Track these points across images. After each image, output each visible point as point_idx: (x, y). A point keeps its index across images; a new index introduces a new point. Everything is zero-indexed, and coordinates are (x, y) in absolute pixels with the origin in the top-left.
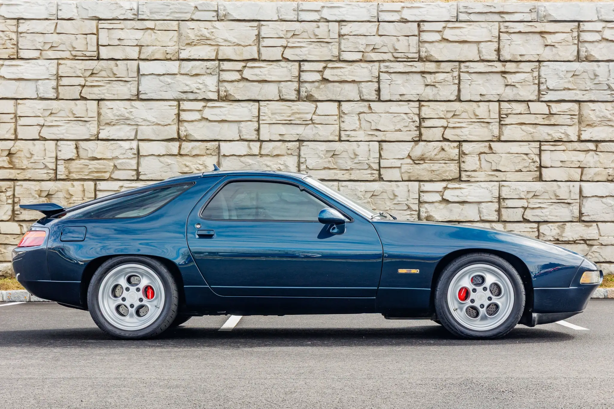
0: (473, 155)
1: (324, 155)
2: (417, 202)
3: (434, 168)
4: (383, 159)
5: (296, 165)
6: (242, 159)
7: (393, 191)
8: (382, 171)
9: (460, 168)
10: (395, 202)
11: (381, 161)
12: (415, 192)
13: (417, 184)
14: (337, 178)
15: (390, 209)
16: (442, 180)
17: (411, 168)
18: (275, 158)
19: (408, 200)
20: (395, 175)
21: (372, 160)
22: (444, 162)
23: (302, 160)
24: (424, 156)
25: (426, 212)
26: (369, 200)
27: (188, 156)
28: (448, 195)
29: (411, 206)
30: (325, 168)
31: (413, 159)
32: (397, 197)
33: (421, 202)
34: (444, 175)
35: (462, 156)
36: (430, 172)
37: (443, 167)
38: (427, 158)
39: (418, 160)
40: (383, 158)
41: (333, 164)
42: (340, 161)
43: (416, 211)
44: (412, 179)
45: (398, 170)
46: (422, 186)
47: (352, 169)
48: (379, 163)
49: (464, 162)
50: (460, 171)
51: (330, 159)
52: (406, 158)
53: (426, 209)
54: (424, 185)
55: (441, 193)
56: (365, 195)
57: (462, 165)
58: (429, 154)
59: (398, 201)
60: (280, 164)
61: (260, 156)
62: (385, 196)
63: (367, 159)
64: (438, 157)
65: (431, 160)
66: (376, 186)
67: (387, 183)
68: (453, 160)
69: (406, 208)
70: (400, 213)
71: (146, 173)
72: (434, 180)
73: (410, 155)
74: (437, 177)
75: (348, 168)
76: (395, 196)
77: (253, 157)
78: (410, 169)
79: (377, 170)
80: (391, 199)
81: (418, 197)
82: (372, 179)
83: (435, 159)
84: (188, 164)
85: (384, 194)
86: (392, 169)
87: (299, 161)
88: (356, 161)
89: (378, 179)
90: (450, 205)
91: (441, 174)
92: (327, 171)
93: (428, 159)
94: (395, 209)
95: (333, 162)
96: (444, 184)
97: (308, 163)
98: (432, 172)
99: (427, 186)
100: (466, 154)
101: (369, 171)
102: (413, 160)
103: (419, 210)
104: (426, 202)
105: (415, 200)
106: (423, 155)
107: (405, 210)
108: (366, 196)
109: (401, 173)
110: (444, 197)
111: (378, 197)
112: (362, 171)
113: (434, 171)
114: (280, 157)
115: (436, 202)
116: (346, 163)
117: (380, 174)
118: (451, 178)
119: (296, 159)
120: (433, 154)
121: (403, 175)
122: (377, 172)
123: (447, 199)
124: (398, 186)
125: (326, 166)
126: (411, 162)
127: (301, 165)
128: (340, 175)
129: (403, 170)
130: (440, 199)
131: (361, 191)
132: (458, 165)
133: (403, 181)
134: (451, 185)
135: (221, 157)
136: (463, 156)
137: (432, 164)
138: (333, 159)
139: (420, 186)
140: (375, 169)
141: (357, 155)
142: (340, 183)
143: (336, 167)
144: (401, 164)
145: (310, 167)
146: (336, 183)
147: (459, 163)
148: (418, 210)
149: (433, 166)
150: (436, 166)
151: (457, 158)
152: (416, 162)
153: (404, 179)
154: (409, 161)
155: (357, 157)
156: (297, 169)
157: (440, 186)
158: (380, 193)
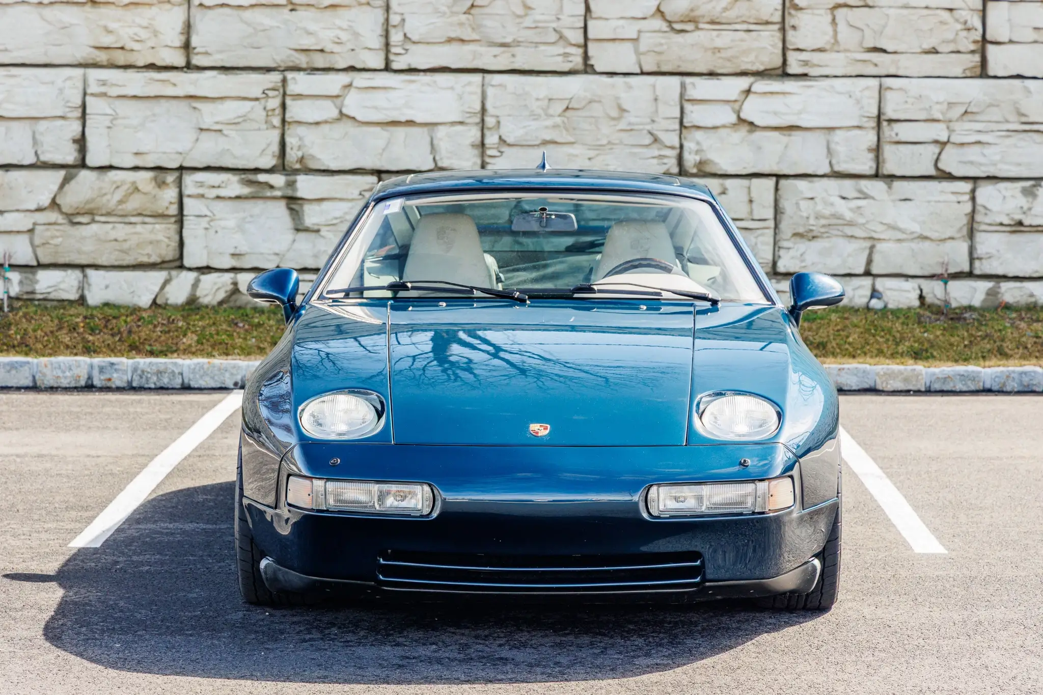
0: (816, 12)
1: (448, 7)
2: (677, 126)
3: (719, 43)
4: (596, 18)
5: (379, 30)
6: (248, 15)
7: (617, 98)
8: (592, 48)
9: (784, 41)
10: (622, 125)
11: (590, 24)
12: (672, 103)
13: (676, 80)
14: (481, 66)
15: (609, 143)
16: (738, 71)
17: (663, 41)
18: (328, 13)
19: (653, 121)
20: (624, 58)
21: (566, 21)
22: (745, 27)
23: (395, 19)
24: (696, 13)
25: (697, 152)
26: (558, 120)
27: (113, 7)
28: (752, 110)
29: (662, 136)
30: (450, 40)
31: (669, 18)
32: (626, 114)
33: (686, 127)
34: (746, 60)
35: (790, 14)
36: (709, 53)
37: (742, 40)
38: (703, 16)
39: (682, 21)
40: (594, 15)
41: (469, 30)
42: (488, 23)
43: (672, 148)
44: (664, 69)
45: (629, 46)
46: (689, 87)
47: (519, 42)
48: (585, 28)
49: (794, 27)
50: (784, 49)
51: (463, 18)
52: (653, 16)
53: (698, 143)
54: (693, 84)
55: (736, 105)
56: (548, 107)
57: (790, 34)
58: (709, 6)
59: (630, 124)
60: (341, 28)
61: (290, 7)
62: (597, 110)
63: (554, 18)
64: (731, 14)
65: (713, 22)
66: (576, 85)
67: (604, 79)
68: (767, 23)
69: (648, 140)
70: (634, 154)
71: (9, 47)
72: (719, 71)
73: (662, 9)
74: (728, 64)
75: (508, 40)
76: (623, 110)
77: (274, 11)
78: (661, 44)
79: (578, 46)
80: (614, 119)
81: (678, 115)
82: (566, 67)
83: (724, 21)
84: (112, 26)
85: (595, 105)
86: (617, 43)
87: (387, 20)
88: (528, 22)
89: (580, 66)
90: (758, 134)
91: (737, 57)
92: (455, 47)
93: (708, 20)
94: (621, 143)
95: (470, 25)
96: (744, 83)
97: (408, 28)
98: (714, 53)
99: (700, 88)
100: (801, 9)
101: (559, 49)
102: (670, 22)
103: (681, 147)
104: (698, 127)
105: (669, 121)
106: (692, 10)
107: (647, 146)
108: (551, 111)
109: (638, 53)
110: (743, 116)
111: (579, 113)
112: (542, 48)
113: (719, 50)
114: (340, 11)
115: (724, 126)
116: (504, 27)
117: (586, 57)
118: (761, 68)
119: (380, 15)
120: (719, 9)
121: (642, 57)
122: (580, 51)
123: (750, 119)
124: (630, 87)
125: (453, 35)
126: (664, 26)
127: (392, 31)
128: (488, 58)
129: (643, 47)
130: (733, 118)
131: (538, 99)
132: (779, 35)
133: (642, 73)
134: (761, 86)
135: (193, 10)
136: (793, 12)
137: (715, 33)
138: (470, 17)
139: (683, 86)
140: (573, 42)
141: (530, 8)
142: (488, 77)
143: (477, 37)
144: (639, 32)
145: (415, 38)
146: (477, 78)
147: (783, 30)
148: (678, 145)
149: (718, 36)
150: (724, 39)
151: (777, 17)
152: (678, 26)
153: (646, 69)
154: (659, 24)
155: (530, 12)
156: (383, 40)
157: (733, 87)
158: (583, 103)
